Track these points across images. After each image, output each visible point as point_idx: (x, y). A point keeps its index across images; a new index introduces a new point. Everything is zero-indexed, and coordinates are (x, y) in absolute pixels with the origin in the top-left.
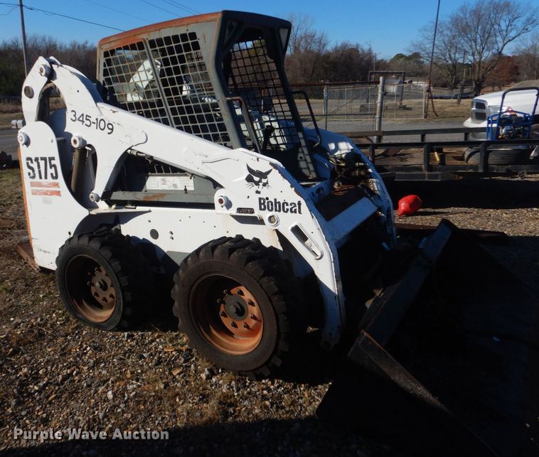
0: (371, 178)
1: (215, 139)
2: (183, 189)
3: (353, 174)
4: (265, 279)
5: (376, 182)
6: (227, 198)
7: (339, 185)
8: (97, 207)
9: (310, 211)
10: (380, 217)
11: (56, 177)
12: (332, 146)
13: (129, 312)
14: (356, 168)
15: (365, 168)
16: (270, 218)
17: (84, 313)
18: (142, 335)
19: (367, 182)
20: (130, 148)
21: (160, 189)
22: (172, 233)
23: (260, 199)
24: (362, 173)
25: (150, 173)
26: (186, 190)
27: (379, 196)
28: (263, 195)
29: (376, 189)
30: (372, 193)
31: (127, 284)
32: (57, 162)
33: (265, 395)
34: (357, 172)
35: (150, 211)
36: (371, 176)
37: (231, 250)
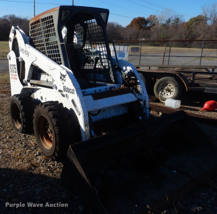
0: (139, 85)
1: (55, 61)
2: (46, 80)
3: (130, 82)
4: (53, 119)
5: (141, 87)
6: (56, 85)
7: (123, 86)
8: (28, 85)
9: (77, 93)
10: (141, 104)
11: (16, 73)
12: (124, 68)
13: (25, 126)
14: (131, 79)
15: (136, 79)
16: (66, 95)
17: (16, 125)
18: (29, 136)
19: (137, 86)
20: (33, 63)
21: (44, 80)
22: (46, 98)
23: (64, 86)
24: (134, 82)
25: (41, 73)
26: (47, 81)
27: (141, 94)
28: (64, 85)
29: (140, 90)
30: (138, 92)
31: (24, 115)
32: (16, 67)
33: (51, 167)
34: (132, 81)
35: (40, 89)
36: (138, 83)
37: (46, 106)
